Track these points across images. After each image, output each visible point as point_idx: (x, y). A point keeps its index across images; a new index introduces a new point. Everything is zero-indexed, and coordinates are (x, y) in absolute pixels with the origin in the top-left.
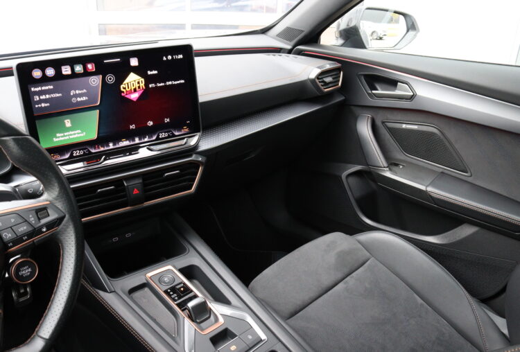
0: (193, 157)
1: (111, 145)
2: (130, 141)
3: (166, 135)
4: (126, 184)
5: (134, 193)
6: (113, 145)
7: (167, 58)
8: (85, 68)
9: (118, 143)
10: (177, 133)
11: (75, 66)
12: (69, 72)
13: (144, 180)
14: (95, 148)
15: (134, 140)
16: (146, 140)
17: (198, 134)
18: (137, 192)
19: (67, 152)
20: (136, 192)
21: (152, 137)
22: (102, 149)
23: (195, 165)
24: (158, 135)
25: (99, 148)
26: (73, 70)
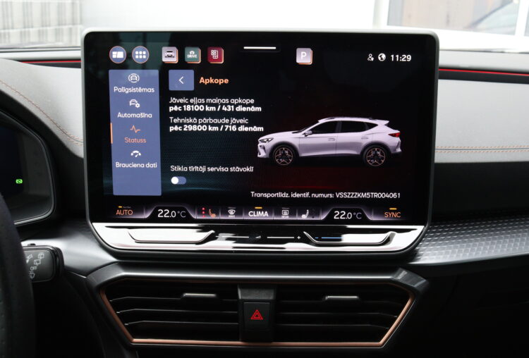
0: (401, 276)
1: (232, 212)
2: (270, 213)
3: (350, 216)
4: (240, 297)
5: (254, 318)
6: (236, 214)
7: (376, 57)
8: (205, 55)
9: (247, 213)
10: (372, 218)
11: (187, 49)
12: (175, 60)
13: (279, 296)
14: (200, 213)
15: (280, 214)
16: (304, 217)
17: (420, 229)
18: (260, 318)
19: (147, 209)
20: (257, 316)
21: (318, 214)
22: (213, 217)
23: (399, 293)
24: (332, 214)
25: (207, 213)
26: (182, 56)
